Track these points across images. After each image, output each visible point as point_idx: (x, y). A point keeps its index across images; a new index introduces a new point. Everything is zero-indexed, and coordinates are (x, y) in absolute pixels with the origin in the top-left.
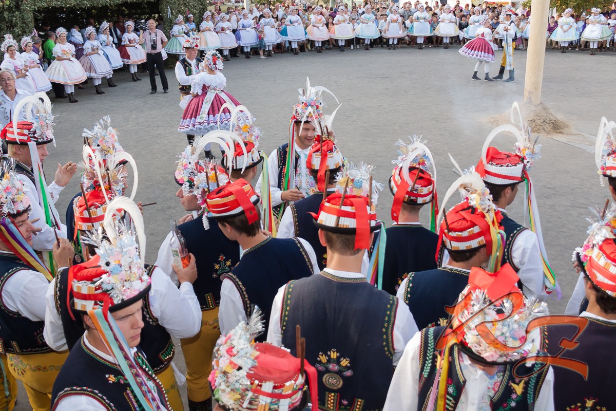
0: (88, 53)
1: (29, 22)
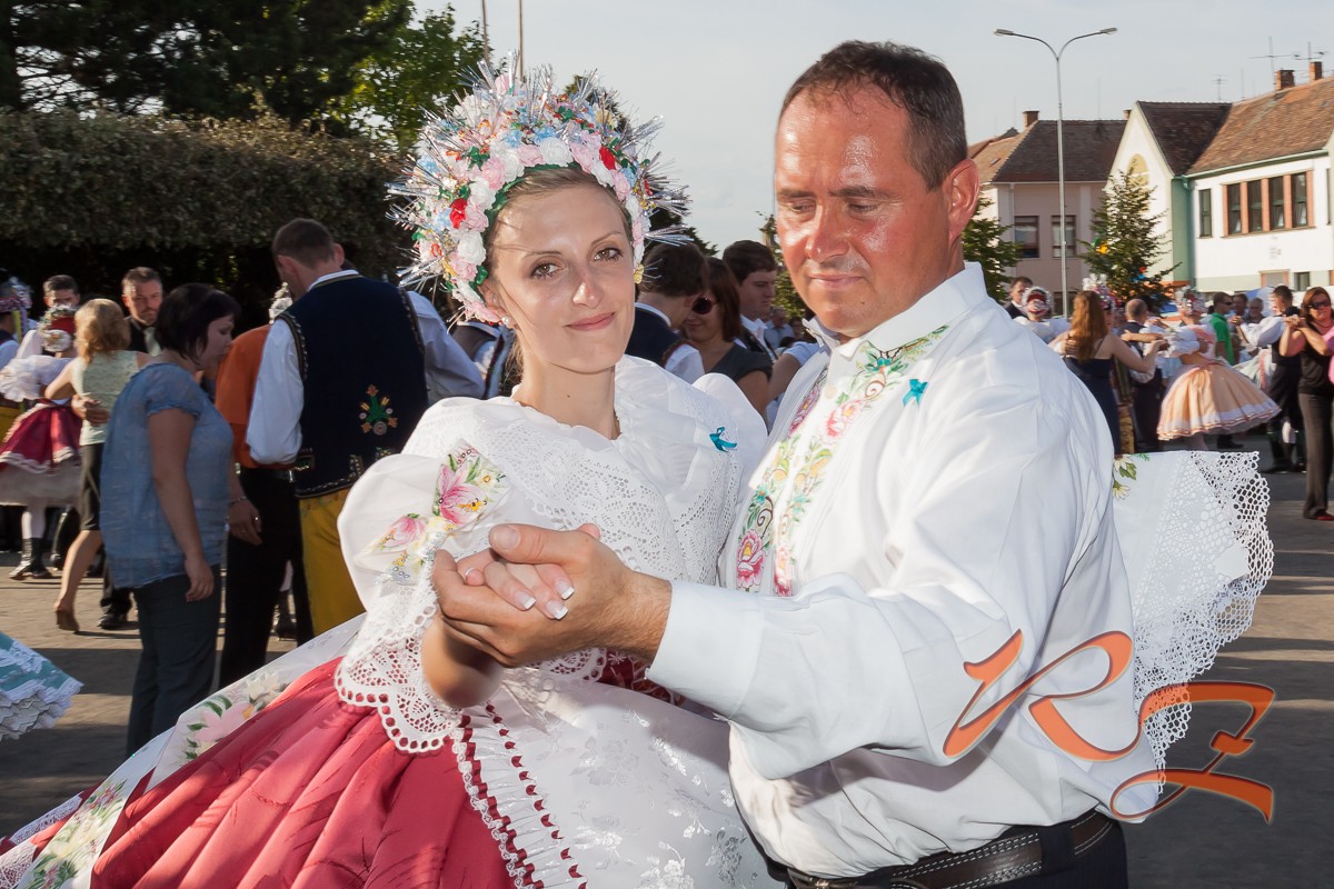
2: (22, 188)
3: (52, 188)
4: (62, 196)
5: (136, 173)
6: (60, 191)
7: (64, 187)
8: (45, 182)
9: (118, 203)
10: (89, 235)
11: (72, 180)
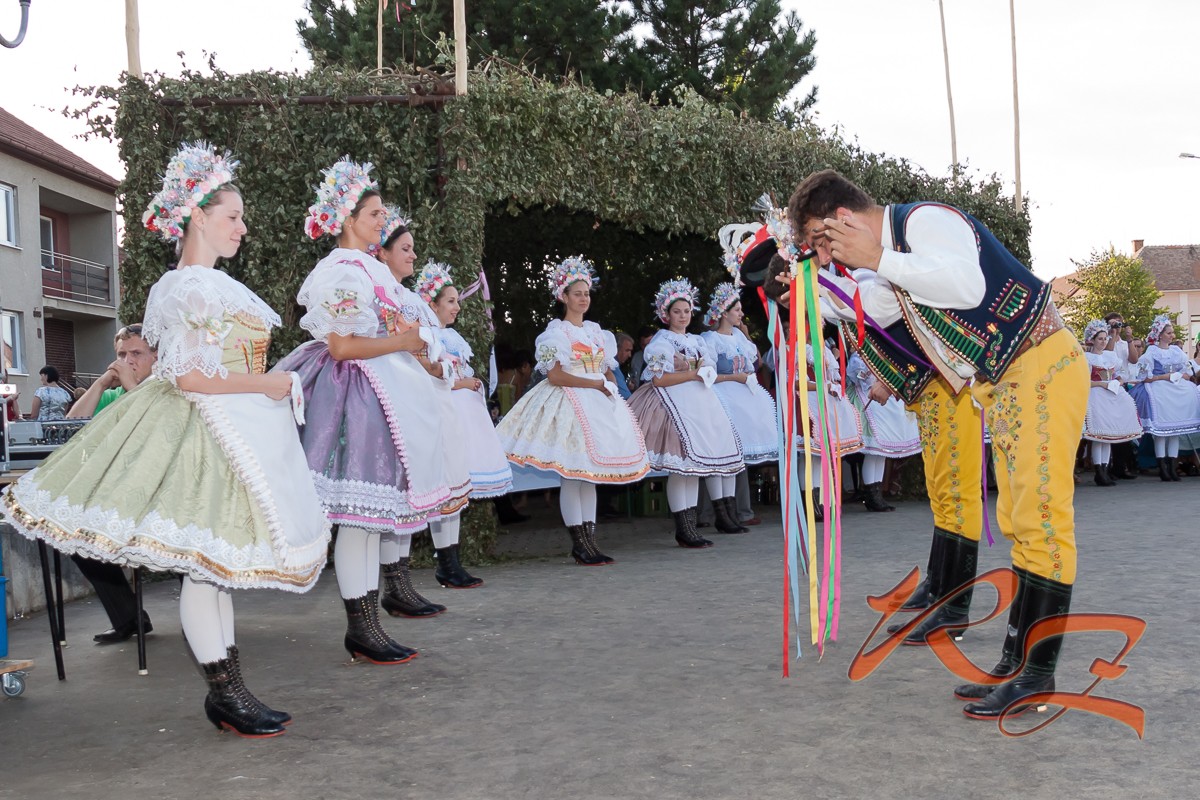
0: (660, 376)
1: (467, 240)
2: (634, 164)
3: (659, 165)
4: (668, 175)
5: (729, 156)
6: (666, 169)
7: (670, 165)
8: (653, 158)
9: (715, 187)
10: (688, 222)
11: (677, 157)
